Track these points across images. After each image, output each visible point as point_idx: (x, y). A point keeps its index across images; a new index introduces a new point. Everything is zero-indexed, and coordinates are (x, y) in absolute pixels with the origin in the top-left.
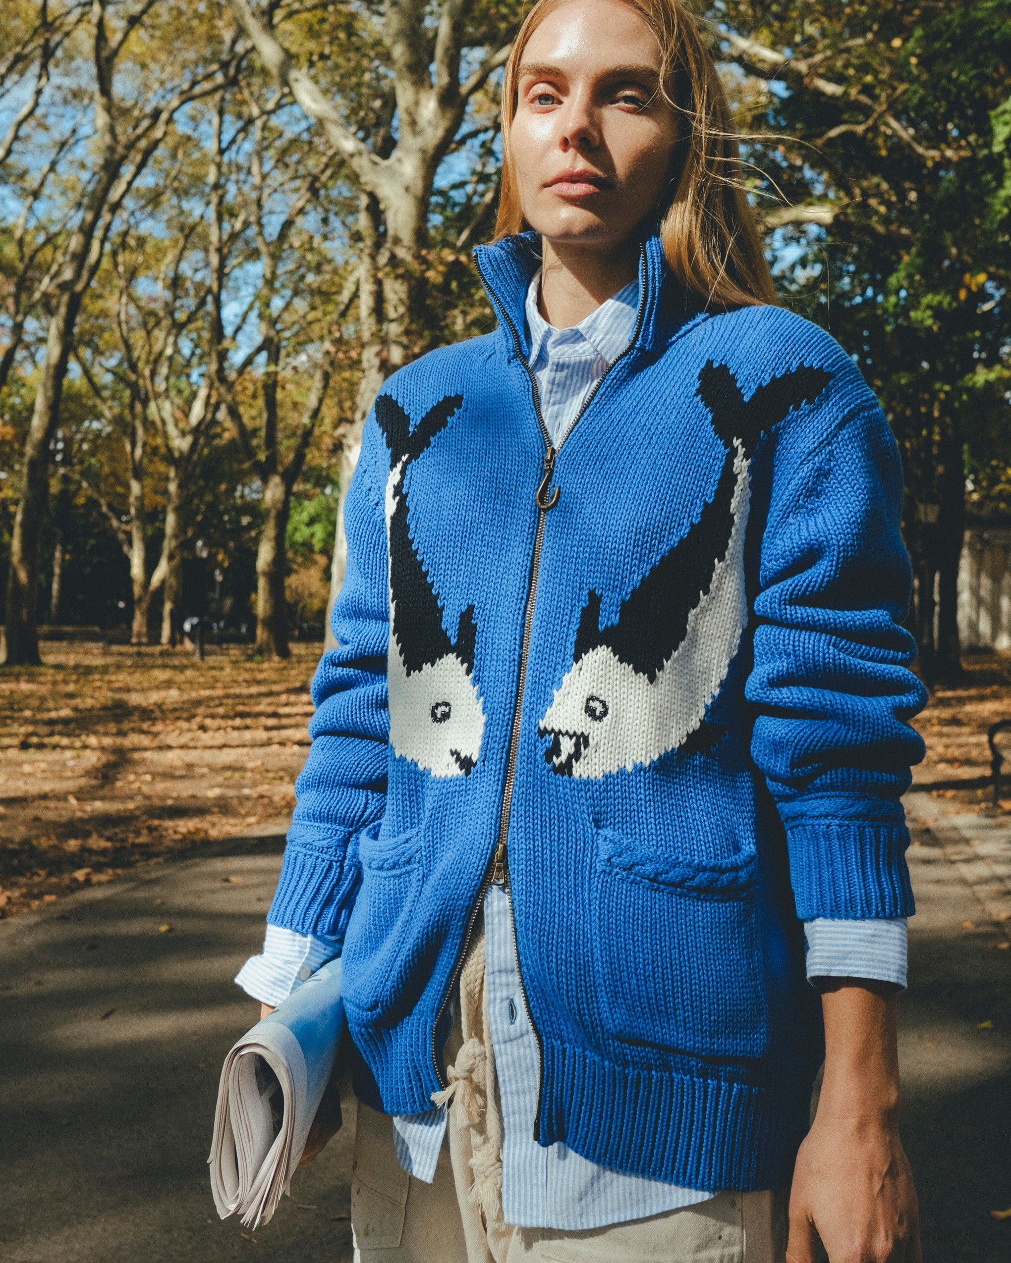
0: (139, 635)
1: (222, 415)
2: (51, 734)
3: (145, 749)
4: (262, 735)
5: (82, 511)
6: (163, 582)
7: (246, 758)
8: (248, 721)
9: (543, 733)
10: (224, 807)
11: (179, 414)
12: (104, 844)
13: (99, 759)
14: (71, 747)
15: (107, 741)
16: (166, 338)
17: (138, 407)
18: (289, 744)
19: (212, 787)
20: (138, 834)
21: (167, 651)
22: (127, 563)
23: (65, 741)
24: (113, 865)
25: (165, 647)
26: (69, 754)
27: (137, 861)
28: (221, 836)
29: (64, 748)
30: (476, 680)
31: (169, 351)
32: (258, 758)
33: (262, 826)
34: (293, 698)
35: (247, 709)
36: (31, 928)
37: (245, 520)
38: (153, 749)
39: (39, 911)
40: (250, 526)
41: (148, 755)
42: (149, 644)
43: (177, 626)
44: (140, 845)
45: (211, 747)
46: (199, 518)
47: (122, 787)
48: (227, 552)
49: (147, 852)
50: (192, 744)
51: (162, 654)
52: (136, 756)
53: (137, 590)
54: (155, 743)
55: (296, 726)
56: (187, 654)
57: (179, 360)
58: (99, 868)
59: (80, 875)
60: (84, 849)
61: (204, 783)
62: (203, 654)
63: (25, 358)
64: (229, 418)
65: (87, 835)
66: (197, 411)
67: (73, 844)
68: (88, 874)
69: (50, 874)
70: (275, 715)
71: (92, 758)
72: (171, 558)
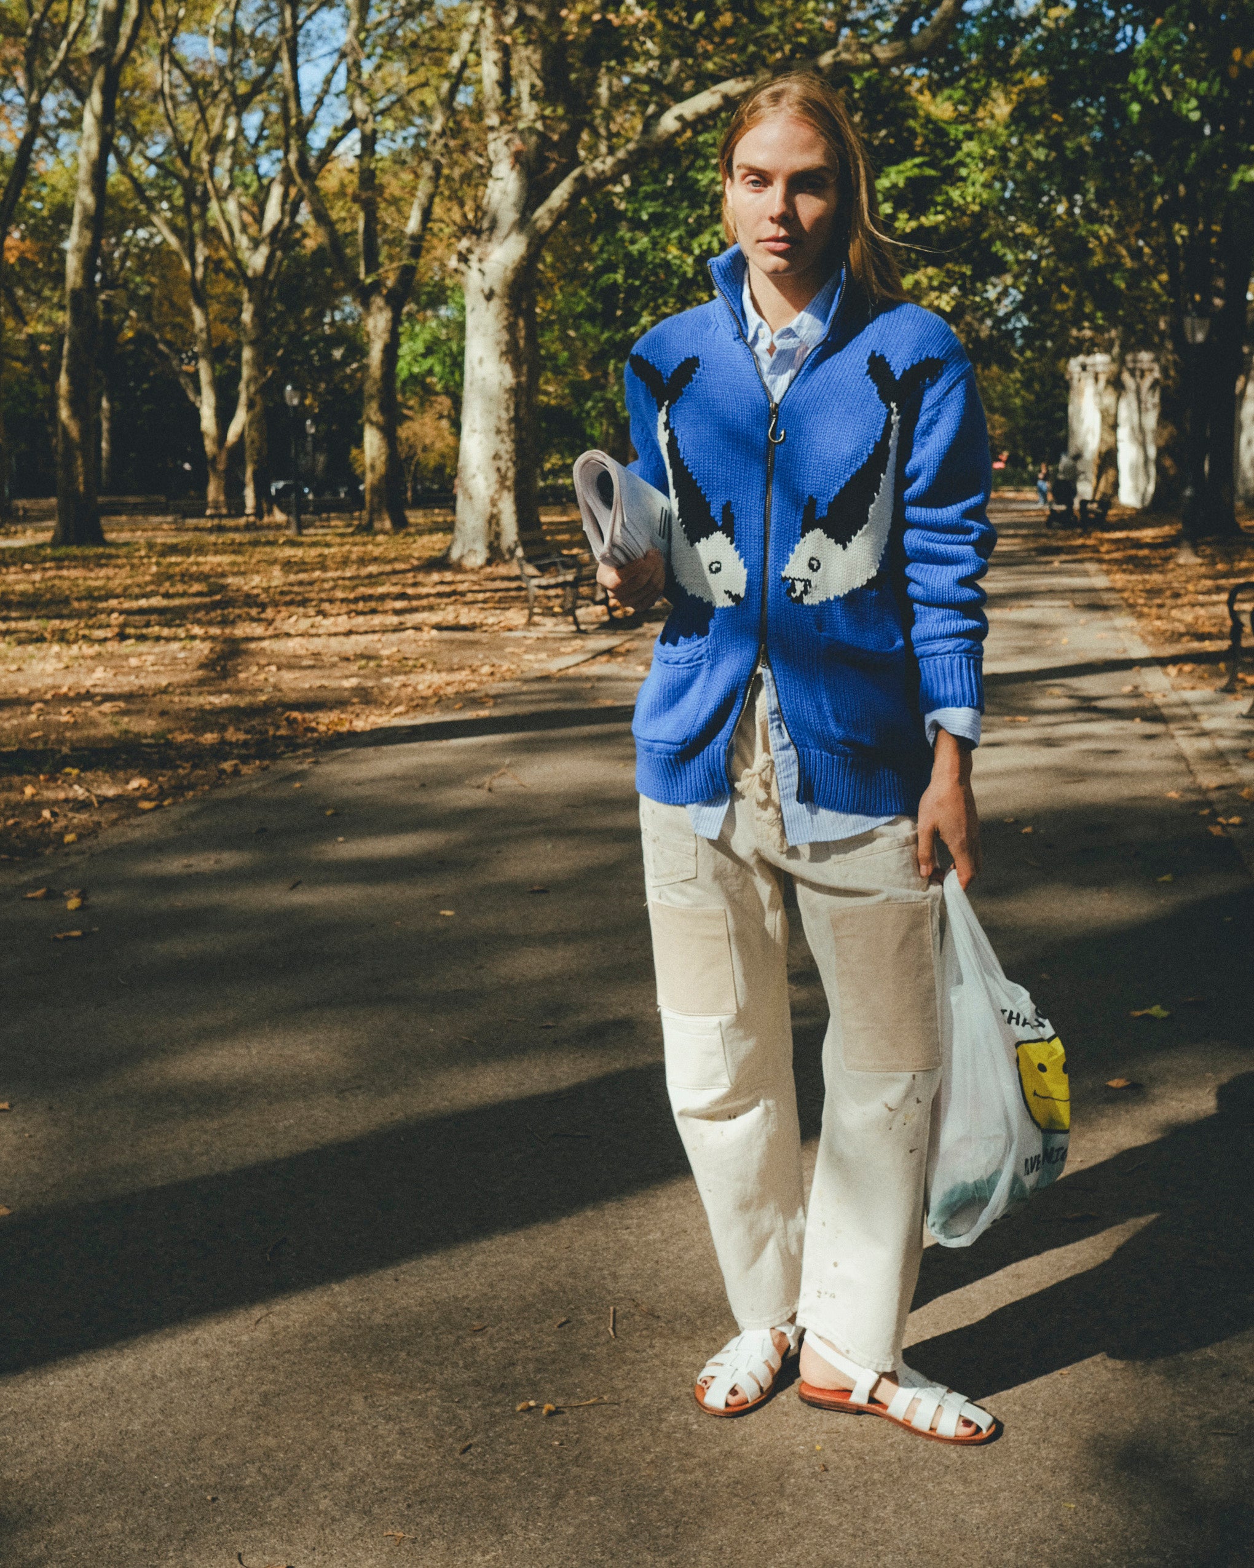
0: (216, 506)
1: (305, 215)
2: (148, 625)
3: (261, 639)
4: (395, 620)
5: (131, 347)
6: (241, 436)
7: (379, 646)
8: (373, 604)
9: (785, 579)
10: (366, 697)
11: (248, 218)
12: (242, 736)
13: (212, 650)
14: (176, 638)
15: (215, 631)
16: (225, 117)
17: (195, 209)
18: (426, 629)
19: (347, 677)
20: (278, 727)
21: (254, 523)
22: (195, 415)
23: (166, 632)
24: (260, 756)
25: (252, 519)
26: (175, 646)
27: (284, 753)
28: (368, 728)
29: (168, 640)
30: (737, 548)
31: (230, 134)
32: (393, 644)
33: (411, 715)
34: (421, 577)
35: (369, 591)
36: (193, 816)
37: (338, 354)
38: (271, 637)
39: (194, 801)
40: (345, 362)
41: (265, 644)
42: (229, 516)
43: (261, 492)
44: (281, 737)
45: (336, 634)
46: (280, 353)
47: (247, 679)
48: (316, 395)
49: (292, 744)
50: (313, 631)
51: (248, 527)
52: (253, 646)
53: (209, 446)
54: (270, 632)
55: (431, 608)
56: (278, 527)
57: (243, 145)
58: (245, 759)
59: (227, 766)
60: (223, 742)
61: (337, 673)
62: (301, 527)
63: (44, 147)
64: (313, 222)
65: (223, 728)
66: (273, 213)
67: (209, 738)
68: (236, 765)
69: (195, 767)
70: (402, 596)
71: (203, 648)
72: (251, 405)
